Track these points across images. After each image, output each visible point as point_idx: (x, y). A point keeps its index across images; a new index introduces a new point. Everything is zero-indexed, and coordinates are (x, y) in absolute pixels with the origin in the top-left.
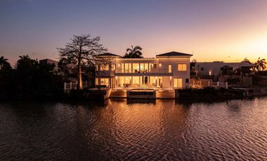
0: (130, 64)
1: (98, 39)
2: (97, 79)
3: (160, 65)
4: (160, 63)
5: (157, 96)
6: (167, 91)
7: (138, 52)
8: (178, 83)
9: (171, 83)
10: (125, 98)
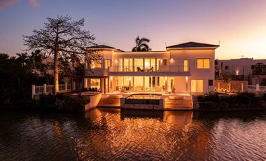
0: (131, 60)
1: (81, 22)
2: (86, 80)
3: (172, 60)
4: (171, 57)
5: (166, 106)
6: (181, 99)
7: (145, 45)
8: (198, 87)
9: (188, 86)
10: (118, 107)
